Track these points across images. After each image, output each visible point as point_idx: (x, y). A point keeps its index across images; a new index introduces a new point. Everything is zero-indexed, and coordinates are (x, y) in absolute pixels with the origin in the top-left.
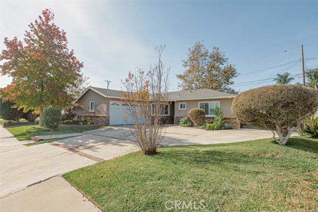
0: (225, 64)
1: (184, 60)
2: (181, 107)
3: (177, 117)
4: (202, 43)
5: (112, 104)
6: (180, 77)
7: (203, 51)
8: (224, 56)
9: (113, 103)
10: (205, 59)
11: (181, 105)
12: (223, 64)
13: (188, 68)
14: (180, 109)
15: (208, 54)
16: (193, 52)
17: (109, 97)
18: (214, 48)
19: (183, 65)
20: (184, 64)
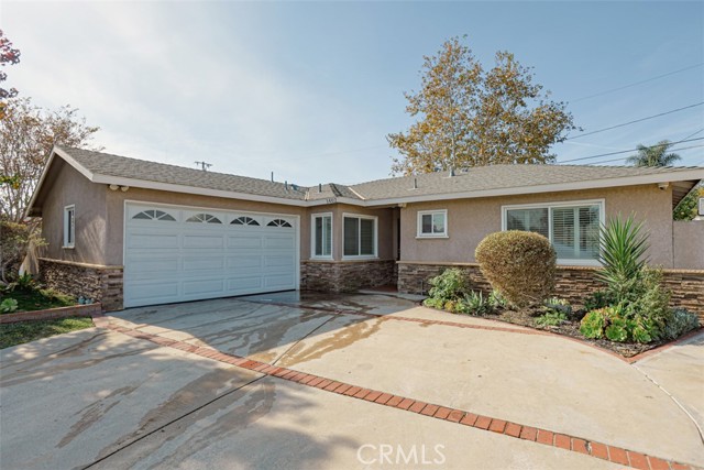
0: (532, 105)
1: (408, 94)
2: (427, 228)
3: (411, 267)
4: (463, 43)
5: (140, 216)
6: (400, 141)
7: (467, 66)
8: (529, 78)
9: (142, 210)
10: (470, 91)
11: (427, 219)
12: (523, 105)
13: (421, 117)
14: (420, 234)
15: (483, 75)
16: (439, 70)
17: (114, 181)
18: (500, 56)
19: (408, 109)
20: (412, 105)
